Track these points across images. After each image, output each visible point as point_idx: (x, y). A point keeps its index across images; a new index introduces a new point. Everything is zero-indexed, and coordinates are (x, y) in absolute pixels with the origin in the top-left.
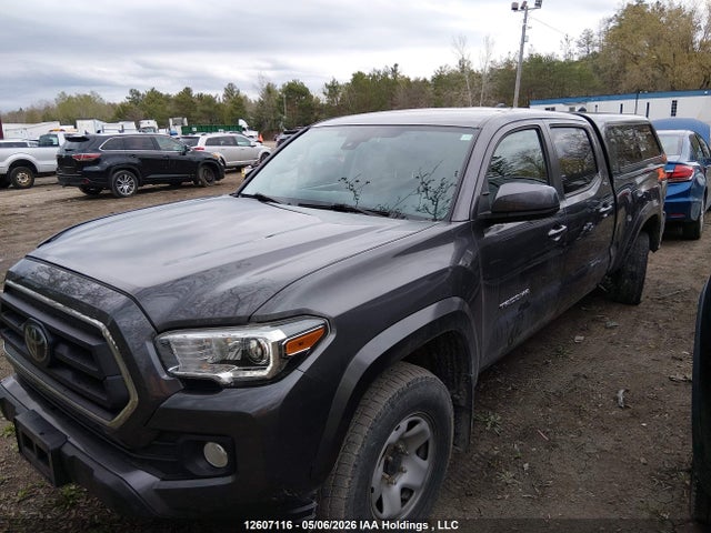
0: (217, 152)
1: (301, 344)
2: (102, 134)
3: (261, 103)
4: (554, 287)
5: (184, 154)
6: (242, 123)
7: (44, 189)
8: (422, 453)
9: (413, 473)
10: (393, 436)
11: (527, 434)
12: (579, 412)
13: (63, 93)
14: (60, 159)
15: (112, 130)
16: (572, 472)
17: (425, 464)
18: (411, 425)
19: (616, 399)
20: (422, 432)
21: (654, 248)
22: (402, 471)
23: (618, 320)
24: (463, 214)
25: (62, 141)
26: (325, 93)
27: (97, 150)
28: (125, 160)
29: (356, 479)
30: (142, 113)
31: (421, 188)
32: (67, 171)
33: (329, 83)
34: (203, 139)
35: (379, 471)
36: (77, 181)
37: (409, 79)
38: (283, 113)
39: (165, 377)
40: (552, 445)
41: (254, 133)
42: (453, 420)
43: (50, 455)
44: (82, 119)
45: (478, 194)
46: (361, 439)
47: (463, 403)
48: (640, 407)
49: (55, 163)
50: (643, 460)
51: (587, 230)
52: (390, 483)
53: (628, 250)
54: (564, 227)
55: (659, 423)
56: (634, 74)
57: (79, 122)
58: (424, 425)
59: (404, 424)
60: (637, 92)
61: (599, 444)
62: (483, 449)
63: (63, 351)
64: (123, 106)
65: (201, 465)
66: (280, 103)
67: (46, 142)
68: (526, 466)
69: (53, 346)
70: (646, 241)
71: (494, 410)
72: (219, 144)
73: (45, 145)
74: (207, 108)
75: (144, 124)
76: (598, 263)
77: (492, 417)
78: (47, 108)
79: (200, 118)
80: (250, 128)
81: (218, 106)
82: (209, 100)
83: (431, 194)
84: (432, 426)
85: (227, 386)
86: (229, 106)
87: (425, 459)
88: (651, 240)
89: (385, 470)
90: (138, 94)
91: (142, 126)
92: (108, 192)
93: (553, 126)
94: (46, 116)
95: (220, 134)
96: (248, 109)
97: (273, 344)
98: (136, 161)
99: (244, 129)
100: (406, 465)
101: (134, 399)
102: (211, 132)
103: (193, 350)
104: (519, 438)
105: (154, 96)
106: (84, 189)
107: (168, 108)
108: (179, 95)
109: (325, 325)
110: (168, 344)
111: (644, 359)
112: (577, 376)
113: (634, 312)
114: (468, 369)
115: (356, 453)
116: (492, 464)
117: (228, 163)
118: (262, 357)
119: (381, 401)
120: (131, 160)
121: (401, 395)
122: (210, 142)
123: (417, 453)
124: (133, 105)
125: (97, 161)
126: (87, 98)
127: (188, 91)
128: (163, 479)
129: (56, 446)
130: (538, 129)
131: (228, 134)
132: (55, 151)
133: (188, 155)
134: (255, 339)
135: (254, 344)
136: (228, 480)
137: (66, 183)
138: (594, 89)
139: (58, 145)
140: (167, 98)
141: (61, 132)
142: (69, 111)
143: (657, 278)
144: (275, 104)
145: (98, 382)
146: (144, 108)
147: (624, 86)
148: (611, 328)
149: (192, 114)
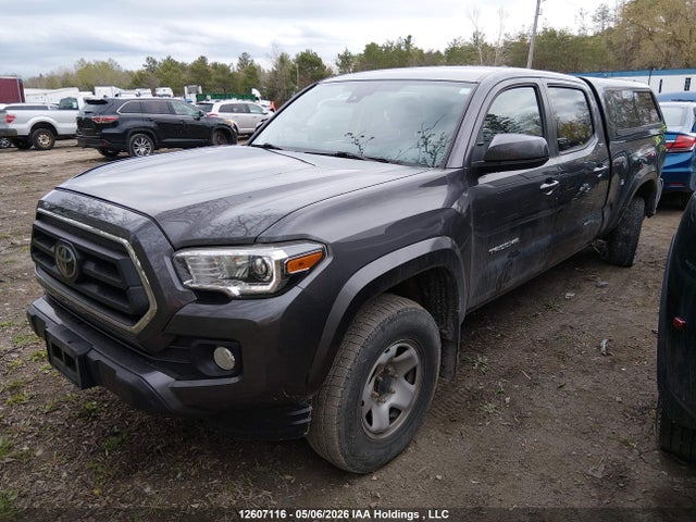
0: (230, 119)
1: (301, 264)
2: (119, 98)
3: (275, 73)
4: (545, 240)
5: (198, 119)
6: (255, 92)
7: (64, 151)
8: (410, 378)
9: (401, 394)
10: (383, 358)
11: (512, 374)
12: (562, 357)
13: (82, 60)
14: (80, 121)
15: (129, 95)
16: (550, 406)
17: (413, 388)
18: (401, 351)
19: (599, 347)
20: (410, 358)
21: (648, 213)
22: (391, 392)
23: (610, 280)
24: (457, 162)
25: (82, 104)
26: (337, 64)
27: (115, 113)
28: (141, 123)
29: (348, 390)
30: (159, 81)
31: (422, 143)
32: (87, 133)
33: (342, 53)
34: (217, 105)
35: (369, 388)
36: (96, 143)
37: (422, 51)
38: (296, 83)
39: (181, 289)
40: (534, 384)
41: (267, 103)
42: (440, 350)
43: (77, 361)
44: (99, 85)
45: (472, 144)
46: (353, 356)
47: (450, 338)
48: (620, 355)
49: (75, 126)
50: (618, 399)
51: (583, 192)
52: (379, 402)
53: (621, 213)
54: (556, 182)
55: (637, 369)
56: (648, 51)
57: (97, 89)
58: (412, 352)
59: (393, 349)
60: (650, 69)
61: (578, 385)
62: (469, 384)
63: (90, 267)
64: (140, 73)
65: (211, 367)
66: (293, 73)
67: (67, 105)
68: (508, 399)
69: (81, 263)
70: (641, 205)
71: (482, 354)
72: (233, 111)
73: (65, 108)
74: (221, 76)
75: (160, 91)
76: (591, 223)
77: (480, 359)
78: (67, 74)
79: (215, 86)
80: (264, 98)
81: (232, 75)
82: (223, 69)
83: (430, 148)
84: (420, 353)
85: (236, 298)
86: (243, 75)
87: (413, 383)
88: (646, 204)
89: (376, 388)
90: (155, 62)
91: (158, 93)
92: (126, 154)
93: (551, 86)
94: (66, 83)
95: (234, 101)
96: (262, 79)
97: (276, 262)
98: (153, 125)
99: (257, 99)
100: (394, 387)
101: (153, 307)
102: (225, 98)
103: (205, 267)
104: (504, 377)
105: (170, 65)
106: (102, 150)
107: (184, 76)
108: (195, 64)
109: (323, 250)
110: (183, 261)
111: (629, 314)
112: (564, 327)
113: (626, 273)
114: (456, 305)
115: (348, 367)
116: (476, 398)
117: (241, 130)
118: (266, 274)
119: (373, 324)
120: (147, 124)
121: (392, 320)
122: (223, 109)
123: (406, 377)
124: (149, 73)
125: (115, 124)
126: (105, 66)
127: (203, 59)
128: (177, 379)
129: (83, 352)
130: (536, 87)
131: (240, 101)
132: (75, 114)
133: (203, 120)
134: (260, 257)
135: (259, 261)
136: (234, 380)
137: (85, 145)
138: (608, 65)
139: (77, 109)
140: (183, 67)
141: (80, 97)
142: (87, 78)
143: (651, 244)
144: (288, 74)
145: (122, 293)
146: (159, 75)
147: (637, 63)
148: (602, 287)
149: (207, 83)
